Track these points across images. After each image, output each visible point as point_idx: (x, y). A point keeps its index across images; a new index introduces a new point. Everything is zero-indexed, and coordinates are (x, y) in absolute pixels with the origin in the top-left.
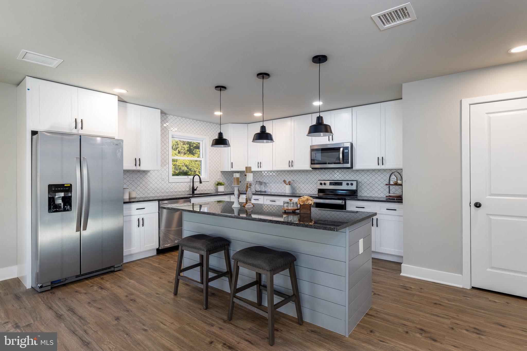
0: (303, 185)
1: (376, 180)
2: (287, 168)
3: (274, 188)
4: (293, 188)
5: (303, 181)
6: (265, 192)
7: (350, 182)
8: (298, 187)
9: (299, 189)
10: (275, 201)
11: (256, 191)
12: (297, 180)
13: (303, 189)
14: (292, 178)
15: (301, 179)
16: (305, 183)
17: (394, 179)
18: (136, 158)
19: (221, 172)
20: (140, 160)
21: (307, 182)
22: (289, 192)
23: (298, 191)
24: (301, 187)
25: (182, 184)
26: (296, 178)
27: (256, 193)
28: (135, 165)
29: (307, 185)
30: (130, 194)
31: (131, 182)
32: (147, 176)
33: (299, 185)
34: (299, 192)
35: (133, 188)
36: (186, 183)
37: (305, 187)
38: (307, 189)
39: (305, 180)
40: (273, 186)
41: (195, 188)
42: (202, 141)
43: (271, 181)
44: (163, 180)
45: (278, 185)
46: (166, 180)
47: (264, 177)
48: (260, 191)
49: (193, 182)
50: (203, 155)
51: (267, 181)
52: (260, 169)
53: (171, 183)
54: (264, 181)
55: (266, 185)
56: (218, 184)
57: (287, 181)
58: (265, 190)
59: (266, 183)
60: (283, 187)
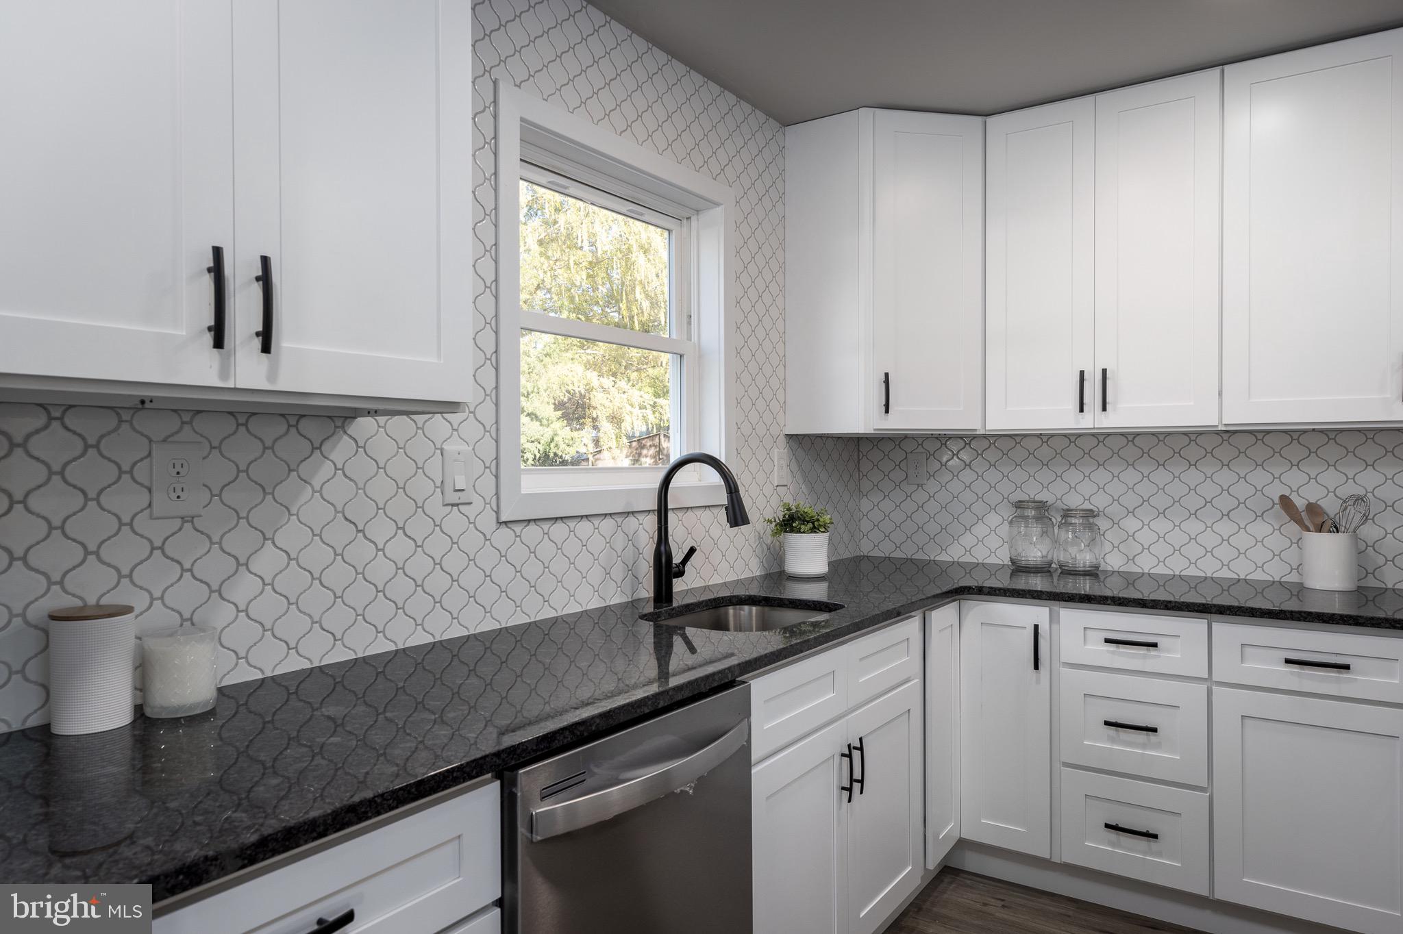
12: (1389, 493)
14: (1333, 480)
18: (217, 252)
19: (790, 437)
20: (265, 279)
23: (1391, 577)
25: (584, 529)
28: (209, 338)
30: (143, 670)
31: (157, 531)
32: (327, 468)
35: (186, 595)
36: (608, 524)
40: (1145, 536)
41: (677, 559)
42: (687, 218)
43: (1131, 500)
44: (457, 505)
45: (1193, 526)
46: (478, 503)
47: (1073, 476)
48: (1043, 570)
49: (662, 511)
50: (689, 323)
51: (1099, 502)
52: (1093, 420)
53: (518, 528)
54: (1074, 501)
55: (1091, 527)
56: (791, 522)
57: (1300, 503)
58: (1085, 558)
59: (1091, 510)
60: (1242, 541)
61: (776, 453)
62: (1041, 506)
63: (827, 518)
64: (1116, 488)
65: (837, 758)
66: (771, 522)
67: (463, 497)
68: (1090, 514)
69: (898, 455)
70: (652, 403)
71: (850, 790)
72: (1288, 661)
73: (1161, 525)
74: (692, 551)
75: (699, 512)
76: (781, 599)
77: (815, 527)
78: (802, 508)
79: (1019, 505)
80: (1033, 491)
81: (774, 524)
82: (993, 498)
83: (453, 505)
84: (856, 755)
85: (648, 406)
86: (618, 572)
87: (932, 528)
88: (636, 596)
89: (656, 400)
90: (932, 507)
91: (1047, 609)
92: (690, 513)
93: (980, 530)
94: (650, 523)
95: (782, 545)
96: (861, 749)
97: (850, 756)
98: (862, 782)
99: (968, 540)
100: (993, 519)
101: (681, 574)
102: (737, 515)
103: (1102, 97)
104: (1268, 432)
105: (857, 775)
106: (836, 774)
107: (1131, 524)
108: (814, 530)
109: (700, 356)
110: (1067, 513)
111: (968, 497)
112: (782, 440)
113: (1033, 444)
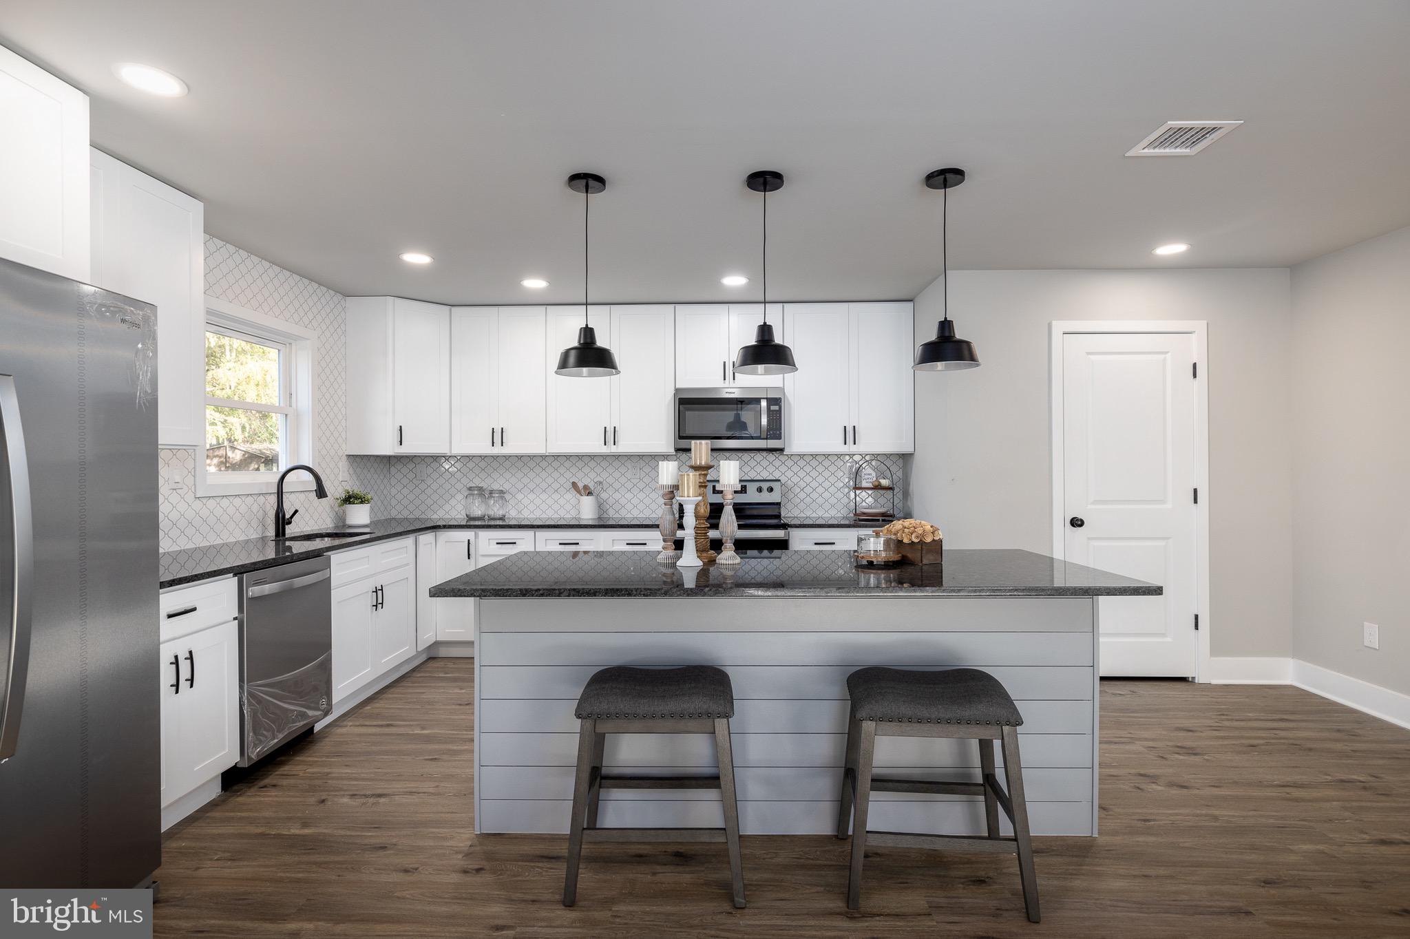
0: (629, 496)
1: (820, 479)
2: (598, 447)
3: (532, 507)
4: (600, 506)
5: (629, 485)
6: (502, 519)
7: (765, 486)
8: (611, 501)
9: (616, 507)
10: (578, 544)
11: (470, 518)
12: (611, 480)
13: (629, 506)
14: (592, 475)
15: (623, 480)
16: (635, 491)
17: (870, 477)
19: (349, 456)
21: (641, 485)
22: (590, 517)
23: (611, 513)
24: (623, 501)
25: (237, 501)
26: (604, 475)
27: (472, 523)
29: (641, 496)
33: (617, 496)
34: (617, 515)
36: (249, 499)
37: (635, 501)
38: (641, 506)
39: (635, 481)
40: (526, 501)
41: (287, 516)
42: (290, 344)
43: (520, 486)
44: (175, 489)
45: (544, 496)
46: (185, 488)
47: (495, 475)
48: (481, 518)
49: (280, 493)
50: (291, 398)
51: (506, 487)
52: (498, 450)
53: (204, 500)
54: (496, 487)
55: (502, 498)
56: (349, 499)
57: (580, 485)
58: (500, 513)
59: (502, 491)
60: (562, 501)
61: (340, 464)
62: (480, 489)
63: (369, 496)
64: (513, 480)
65: (370, 593)
66: (338, 499)
67: (179, 486)
68: (502, 492)
69: (411, 466)
70: (222, 420)
71: (376, 606)
72: (560, 544)
73: (532, 496)
74: (296, 511)
75: (297, 494)
76: (344, 533)
77: (362, 500)
78: (355, 491)
79: (470, 489)
80: (477, 482)
81: (340, 500)
82: (459, 486)
83: (174, 489)
84: (380, 593)
85: (219, 423)
86: (255, 523)
87: (429, 502)
88: (264, 535)
89: (226, 418)
90: (429, 491)
91: (473, 533)
92: (293, 495)
93: (453, 502)
94: (273, 500)
95: (344, 512)
96: (382, 590)
97: (376, 592)
98: (382, 604)
99: (447, 507)
100: (459, 497)
101: (290, 523)
102: (321, 493)
103: (501, 308)
104: (571, 456)
105: (380, 601)
106: (370, 599)
107: (520, 496)
108: (362, 502)
109: (298, 415)
110: (491, 492)
111: (447, 486)
112: (344, 458)
113: (477, 460)
